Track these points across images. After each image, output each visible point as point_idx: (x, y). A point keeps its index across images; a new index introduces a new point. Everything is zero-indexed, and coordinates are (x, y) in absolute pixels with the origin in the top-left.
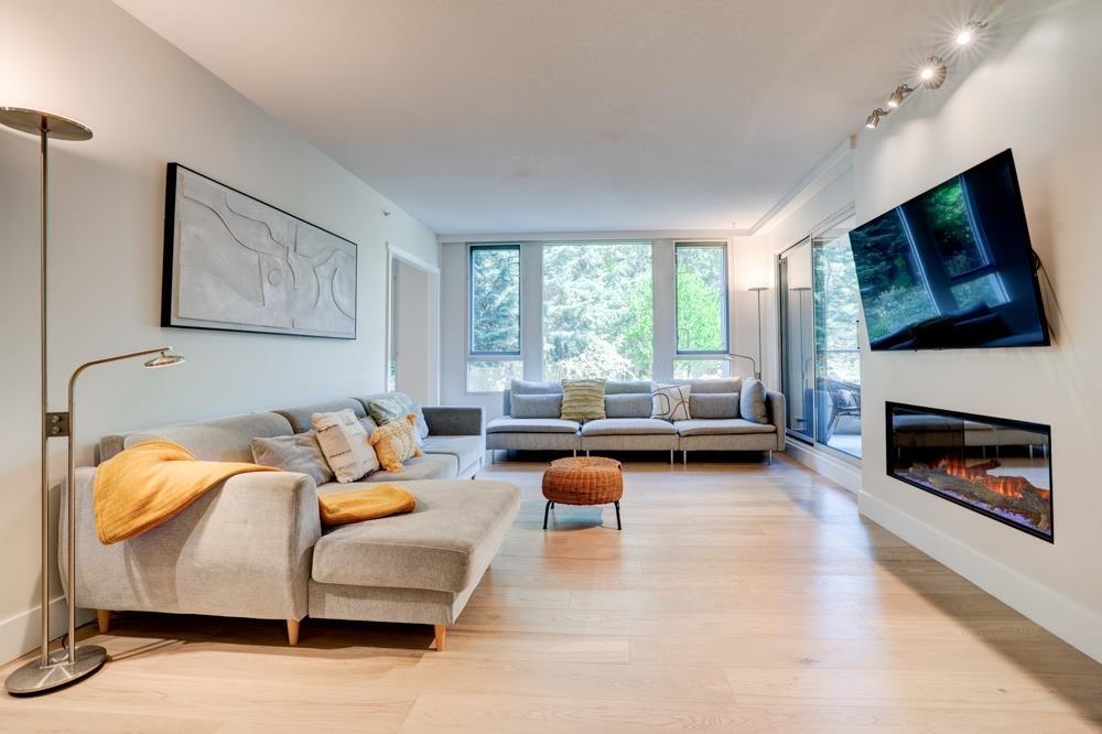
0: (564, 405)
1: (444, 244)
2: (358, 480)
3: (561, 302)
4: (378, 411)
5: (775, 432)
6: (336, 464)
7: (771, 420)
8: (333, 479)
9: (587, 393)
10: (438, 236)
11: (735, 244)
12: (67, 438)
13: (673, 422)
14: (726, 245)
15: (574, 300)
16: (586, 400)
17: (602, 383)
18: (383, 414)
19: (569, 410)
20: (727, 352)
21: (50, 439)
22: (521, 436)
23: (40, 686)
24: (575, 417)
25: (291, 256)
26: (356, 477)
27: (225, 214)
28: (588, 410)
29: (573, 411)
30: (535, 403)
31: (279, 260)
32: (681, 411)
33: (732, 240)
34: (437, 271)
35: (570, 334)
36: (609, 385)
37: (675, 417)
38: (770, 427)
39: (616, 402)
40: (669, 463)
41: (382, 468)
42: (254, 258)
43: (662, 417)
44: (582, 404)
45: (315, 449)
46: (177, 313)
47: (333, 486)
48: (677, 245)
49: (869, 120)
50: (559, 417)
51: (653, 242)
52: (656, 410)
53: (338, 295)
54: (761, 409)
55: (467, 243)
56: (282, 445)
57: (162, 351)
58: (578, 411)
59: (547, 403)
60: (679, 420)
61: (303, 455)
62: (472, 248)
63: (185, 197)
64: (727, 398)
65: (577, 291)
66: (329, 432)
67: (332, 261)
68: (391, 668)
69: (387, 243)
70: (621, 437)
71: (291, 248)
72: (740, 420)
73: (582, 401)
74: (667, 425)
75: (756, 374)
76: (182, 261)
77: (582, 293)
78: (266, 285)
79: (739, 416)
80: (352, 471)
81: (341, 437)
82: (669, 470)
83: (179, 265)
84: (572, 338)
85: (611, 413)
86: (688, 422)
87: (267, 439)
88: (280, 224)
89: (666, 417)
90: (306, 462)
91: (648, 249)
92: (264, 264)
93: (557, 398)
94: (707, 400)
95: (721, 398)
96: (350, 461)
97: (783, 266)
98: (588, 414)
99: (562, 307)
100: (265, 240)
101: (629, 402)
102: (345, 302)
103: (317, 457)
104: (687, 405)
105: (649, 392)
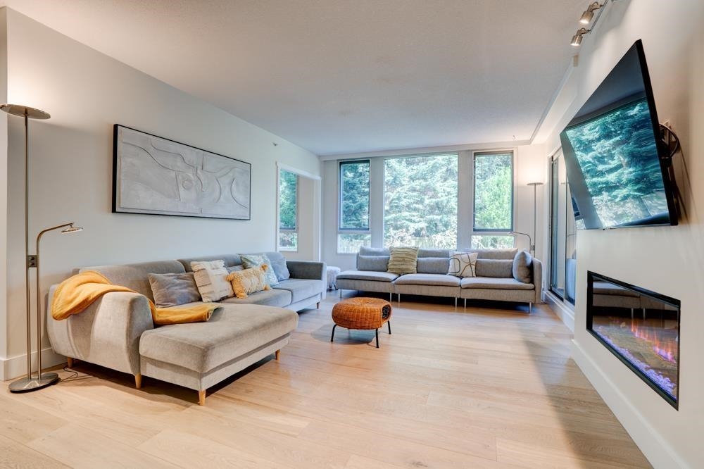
0: (390, 264)
1: (325, 161)
2: (217, 301)
3: (434, 196)
4: (246, 262)
5: (534, 289)
6: (202, 290)
7: (532, 281)
8: (200, 299)
9: (404, 256)
10: (319, 157)
11: (520, 152)
12: (36, 268)
13: (461, 277)
14: (512, 152)
15: (444, 194)
16: (404, 260)
17: (416, 250)
18: (249, 264)
19: (392, 267)
20: (511, 230)
21: (30, 268)
22: (357, 282)
23: (25, 388)
24: (397, 272)
25: (199, 172)
26: (214, 300)
27: (151, 150)
28: (404, 267)
29: (395, 267)
30: (371, 261)
31: (191, 175)
32: (468, 271)
33: (517, 148)
34: (318, 178)
35: (439, 217)
36: (421, 251)
37: (464, 274)
38: (531, 286)
39: (424, 263)
40: (454, 306)
41: (235, 295)
42: (173, 174)
43: (455, 274)
44: (401, 263)
45: (190, 282)
46: (119, 206)
47: (200, 303)
48: (476, 154)
49: (573, 40)
50: (386, 271)
51: (458, 153)
52: (451, 270)
53: (235, 194)
54: (525, 272)
55: (338, 160)
56: (167, 278)
57: (71, 224)
58: (398, 267)
59: (379, 261)
60: (467, 277)
61: (180, 284)
62: (341, 163)
63: (124, 143)
64: (504, 263)
65: (445, 188)
66: (199, 273)
67: (231, 174)
68: (169, 410)
69: (276, 163)
70: (421, 286)
71: (200, 167)
72: (512, 280)
73: (401, 261)
74: (457, 280)
75: (531, 246)
76: (122, 177)
77: (448, 190)
78: (181, 189)
79: (512, 277)
80: (211, 295)
81: (206, 276)
82: (454, 311)
83: (120, 179)
84: (441, 220)
85: (419, 270)
86: (472, 279)
87: (159, 275)
88: (189, 154)
89: (458, 274)
90: (181, 289)
91: (455, 158)
92: (180, 178)
93: (385, 259)
94: (489, 263)
95: (500, 263)
96: (211, 290)
97: (555, 165)
98: (405, 270)
99: (434, 200)
100: (179, 163)
101: (434, 263)
102: (242, 198)
103: (192, 286)
104: (473, 267)
105: (448, 257)
